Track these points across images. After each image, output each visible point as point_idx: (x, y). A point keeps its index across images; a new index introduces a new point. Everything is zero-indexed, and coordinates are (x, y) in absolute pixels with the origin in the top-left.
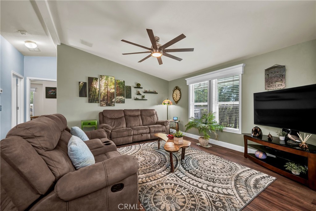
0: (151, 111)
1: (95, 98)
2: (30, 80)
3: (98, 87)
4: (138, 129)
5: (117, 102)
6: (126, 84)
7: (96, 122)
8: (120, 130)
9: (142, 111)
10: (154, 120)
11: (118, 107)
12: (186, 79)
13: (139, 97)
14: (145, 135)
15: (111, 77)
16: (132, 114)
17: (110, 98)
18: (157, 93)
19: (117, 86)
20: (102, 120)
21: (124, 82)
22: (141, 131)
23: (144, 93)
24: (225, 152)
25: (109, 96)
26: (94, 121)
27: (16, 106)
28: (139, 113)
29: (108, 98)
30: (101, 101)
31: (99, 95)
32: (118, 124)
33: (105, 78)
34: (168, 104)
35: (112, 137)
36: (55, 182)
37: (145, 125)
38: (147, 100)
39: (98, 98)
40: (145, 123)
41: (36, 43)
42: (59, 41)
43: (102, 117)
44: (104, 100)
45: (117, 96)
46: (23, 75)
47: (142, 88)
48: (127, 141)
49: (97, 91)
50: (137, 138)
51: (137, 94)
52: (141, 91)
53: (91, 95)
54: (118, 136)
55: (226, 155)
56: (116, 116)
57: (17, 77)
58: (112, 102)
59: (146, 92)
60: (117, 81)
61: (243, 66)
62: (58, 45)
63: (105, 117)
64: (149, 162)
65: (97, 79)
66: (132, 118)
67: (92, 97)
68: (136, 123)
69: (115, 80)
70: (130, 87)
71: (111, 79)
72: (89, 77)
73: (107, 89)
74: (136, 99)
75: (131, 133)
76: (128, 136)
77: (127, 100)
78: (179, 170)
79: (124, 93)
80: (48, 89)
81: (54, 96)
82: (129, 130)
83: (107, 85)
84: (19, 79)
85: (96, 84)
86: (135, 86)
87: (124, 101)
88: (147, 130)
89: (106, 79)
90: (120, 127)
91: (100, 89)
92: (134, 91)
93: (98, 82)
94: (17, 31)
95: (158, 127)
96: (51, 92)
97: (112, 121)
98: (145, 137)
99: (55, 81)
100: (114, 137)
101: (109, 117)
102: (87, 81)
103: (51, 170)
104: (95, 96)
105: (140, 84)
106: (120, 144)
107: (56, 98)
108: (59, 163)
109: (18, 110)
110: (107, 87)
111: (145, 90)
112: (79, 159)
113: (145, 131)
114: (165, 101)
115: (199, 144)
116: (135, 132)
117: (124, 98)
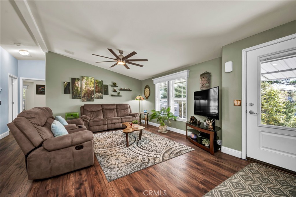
0: (125, 106)
1: (77, 95)
2: (23, 79)
3: (80, 86)
4: (112, 120)
5: (96, 98)
6: (104, 83)
7: (78, 114)
8: (96, 120)
9: (117, 105)
10: (127, 113)
11: (97, 102)
12: (153, 80)
13: (116, 94)
14: (118, 124)
15: (91, 78)
16: (109, 107)
17: (90, 95)
18: (131, 91)
19: (96, 85)
20: (82, 112)
21: (102, 81)
22: (114, 121)
23: (120, 90)
24: (175, 135)
25: (89, 93)
26: (76, 113)
27: (12, 102)
28: (115, 107)
29: (88, 95)
30: (82, 97)
31: (81, 92)
32: (96, 115)
33: (86, 78)
34: (140, 99)
35: (90, 126)
36: (43, 142)
37: (119, 116)
38: (122, 96)
39: (80, 95)
40: (119, 115)
41: (28, 51)
42: (47, 49)
43: (83, 110)
44: (85, 97)
45: (96, 93)
46: (17, 76)
47: (118, 86)
48: (102, 128)
49: (79, 89)
50: (110, 126)
51: (114, 92)
52: (117, 89)
53: (73, 92)
54: (95, 125)
55: (175, 138)
56: (95, 109)
57: (12, 77)
58: (92, 98)
59: (121, 90)
60: (96, 81)
61: (188, 71)
62: (46, 53)
63: (85, 110)
64: (114, 142)
65: (79, 79)
66: (108, 111)
67: (75, 94)
68: (112, 115)
69: (95, 80)
70: (107, 86)
71: (91, 79)
72: (72, 78)
73: (87, 87)
74: (113, 96)
75: (105, 122)
76: (103, 125)
77: (104, 97)
78: (133, 146)
79: (102, 91)
80: (38, 86)
81: (43, 93)
82: (104, 120)
83: (87, 84)
84: (14, 80)
85: (78, 83)
86: (112, 85)
87: (102, 97)
88: (119, 120)
89: (87, 80)
90: (98, 118)
91: (81, 87)
92: (110, 89)
93: (80, 82)
94: (13, 44)
95: (129, 118)
96: (41, 89)
97: (91, 114)
98: (117, 126)
99: (45, 81)
100: (92, 125)
101: (88, 110)
102: (70, 81)
103: (41, 136)
104: (77, 93)
105: (115, 83)
106: (96, 131)
107: (44, 94)
108: (45, 132)
109: (13, 105)
110: (88, 86)
111: (120, 88)
112: (57, 133)
113: (117, 121)
114: (137, 97)
115: (159, 131)
116: (110, 122)
117: (102, 95)
